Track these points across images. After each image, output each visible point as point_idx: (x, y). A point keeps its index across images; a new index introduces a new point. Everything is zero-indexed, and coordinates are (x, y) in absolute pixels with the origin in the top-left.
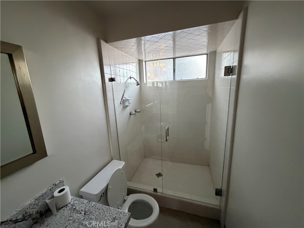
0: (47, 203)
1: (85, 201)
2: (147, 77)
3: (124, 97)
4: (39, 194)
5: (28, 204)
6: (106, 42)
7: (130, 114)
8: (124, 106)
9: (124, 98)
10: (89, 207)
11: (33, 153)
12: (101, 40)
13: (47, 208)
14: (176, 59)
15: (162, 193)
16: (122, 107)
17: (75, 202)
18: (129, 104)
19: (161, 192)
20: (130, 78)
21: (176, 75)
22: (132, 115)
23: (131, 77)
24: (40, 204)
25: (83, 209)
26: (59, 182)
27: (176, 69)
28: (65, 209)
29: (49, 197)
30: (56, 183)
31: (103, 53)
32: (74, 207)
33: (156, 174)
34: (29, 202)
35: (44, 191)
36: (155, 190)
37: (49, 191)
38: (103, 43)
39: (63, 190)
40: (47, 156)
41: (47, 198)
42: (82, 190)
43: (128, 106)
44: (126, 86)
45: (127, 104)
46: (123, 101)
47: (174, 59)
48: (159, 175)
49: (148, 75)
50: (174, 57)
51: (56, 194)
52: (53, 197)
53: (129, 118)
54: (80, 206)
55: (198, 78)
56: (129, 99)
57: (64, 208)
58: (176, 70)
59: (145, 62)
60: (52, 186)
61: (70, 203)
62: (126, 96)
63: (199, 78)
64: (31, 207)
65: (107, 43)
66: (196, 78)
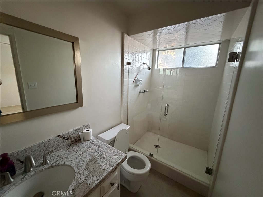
0: (79, 135)
1: (100, 141)
4: (76, 128)
5: (71, 131)
7: (140, 92)
8: (136, 85)
9: (136, 79)
10: (102, 144)
11: (77, 102)
13: (79, 138)
15: (157, 159)
16: (134, 85)
17: (94, 140)
18: (140, 83)
22: (141, 94)
24: (76, 134)
25: (98, 144)
26: (87, 125)
28: (88, 142)
29: (81, 132)
31: (125, 43)
32: (93, 142)
33: (155, 146)
34: (71, 130)
35: (79, 127)
36: (151, 155)
37: (81, 128)
38: (126, 36)
39: (89, 130)
40: (83, 106)
41: (80, 132)
42: (99, 135)
44: (139, 69)
45: (138, 84)
46: (136, 81)
47: (185, 48)
48: (157, 147)
51: (85, 131)
52: (83, 132)
53: (139, 95)
54: (97, 143)
55: (207, 66)
56: (140, 80)
57: (87, 141)
59: (159, 51)
60: (83, 126)
61: (91, 140)
62: (138, 77)
64: (72, 134)
65: (129, 36)
66: (205, 66)
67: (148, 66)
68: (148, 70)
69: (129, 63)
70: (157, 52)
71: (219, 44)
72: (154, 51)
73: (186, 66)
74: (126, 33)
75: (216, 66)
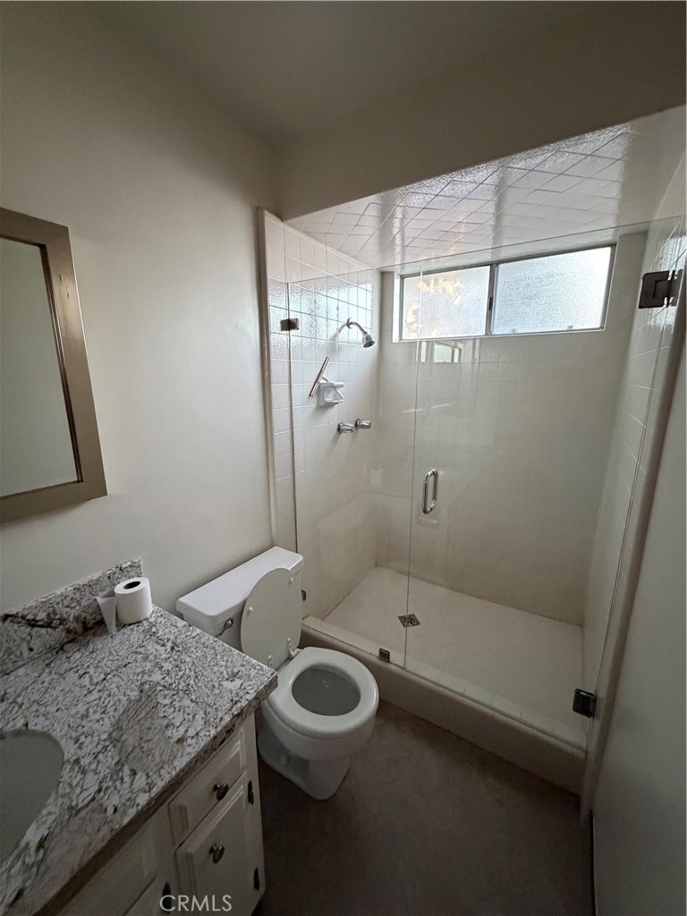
0: (98, 606)
1: (181, 623)
2: (404, 324)
3: (324, 379)
4: (85, 580)
5: (59, 593)
6: (281, 215)
7: (339, 429)
8: (321, 404)
9: (322, 381)
10: (187, 636)
11: (78, 481)
12: (266, 212)
13: (99, 618)
14: (501, 266)
15: (404, 669)
16: (313, 404)
17: (159, 620)
18: (336, 399)
19: (401, 664)
20: (348, 324)
21: (496, 317)
22: (343, 434)
23: (351, 323)
24: (84, 603)
25: (172, 637)
26: (129, 563)
27: (497, 299)
28: (136, 629)
29: (105, 593)
30: (124, 566)
31: (267, 247)
32: (154, 630)
33: (400, 618)
34: (62, 590)
35: (95, 576)
36: (384, 655)
37: (106, 579)
38: (270, 221)
39: (137, 584)
40: (105, 493)
41: (100, 594)
42: (182, 599)
43: (331, 405)
44: (334, 347)
45: (329, 398)
46: (322, 395)
47: (494, 265)
48: (409, 621)
49: (409, 317)
50: (495, 259)
51: (120, 589)
52: (112, 594)
53: (336, 439)
54: (166, 631)
55: (571, 327)
56: (336, 384)
57: (132, 626)
58: (497, 303)
59: (402, 278)
60: (114, 569)
61: (147, 619)
62: (330, 376)
63: (573, 328)
64: (66, 602)
65: (282, 220)
66: (566, 329)
67: (365, 333)
68: (365, 346)
69: (289, 325)
70: (397, 282)
71: (612, 245)
72: (384, 276)
73: (498, 330)
74: (269, 211)
75: (602, 327)
